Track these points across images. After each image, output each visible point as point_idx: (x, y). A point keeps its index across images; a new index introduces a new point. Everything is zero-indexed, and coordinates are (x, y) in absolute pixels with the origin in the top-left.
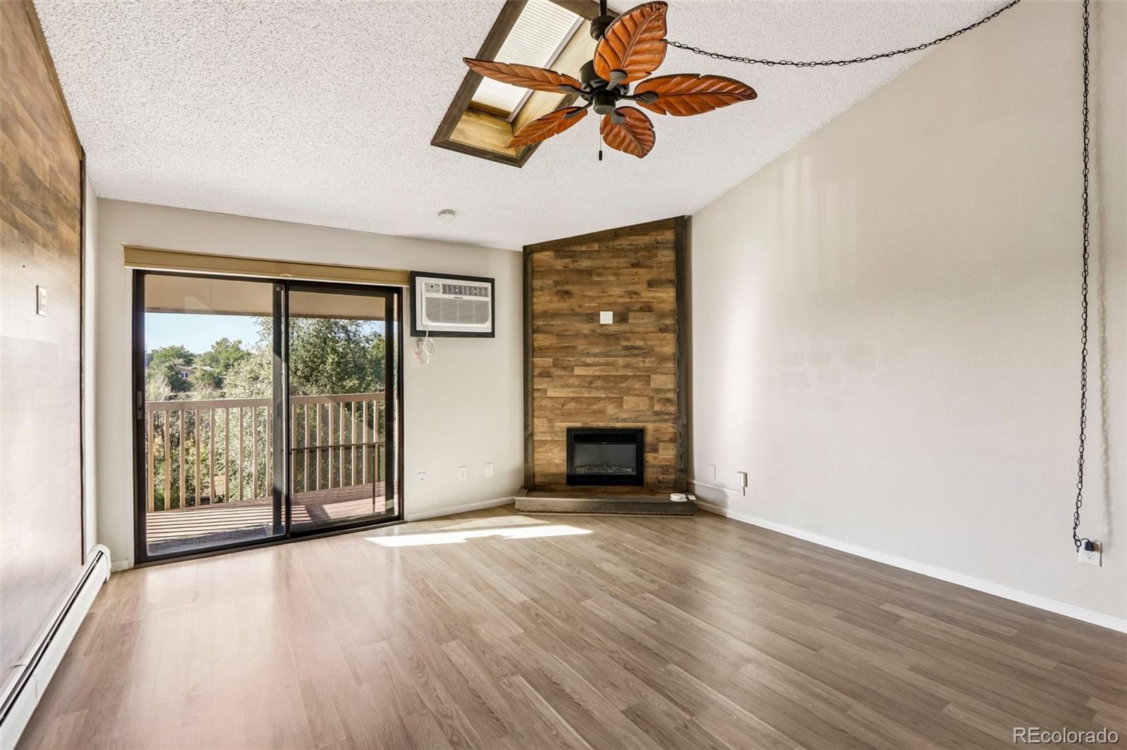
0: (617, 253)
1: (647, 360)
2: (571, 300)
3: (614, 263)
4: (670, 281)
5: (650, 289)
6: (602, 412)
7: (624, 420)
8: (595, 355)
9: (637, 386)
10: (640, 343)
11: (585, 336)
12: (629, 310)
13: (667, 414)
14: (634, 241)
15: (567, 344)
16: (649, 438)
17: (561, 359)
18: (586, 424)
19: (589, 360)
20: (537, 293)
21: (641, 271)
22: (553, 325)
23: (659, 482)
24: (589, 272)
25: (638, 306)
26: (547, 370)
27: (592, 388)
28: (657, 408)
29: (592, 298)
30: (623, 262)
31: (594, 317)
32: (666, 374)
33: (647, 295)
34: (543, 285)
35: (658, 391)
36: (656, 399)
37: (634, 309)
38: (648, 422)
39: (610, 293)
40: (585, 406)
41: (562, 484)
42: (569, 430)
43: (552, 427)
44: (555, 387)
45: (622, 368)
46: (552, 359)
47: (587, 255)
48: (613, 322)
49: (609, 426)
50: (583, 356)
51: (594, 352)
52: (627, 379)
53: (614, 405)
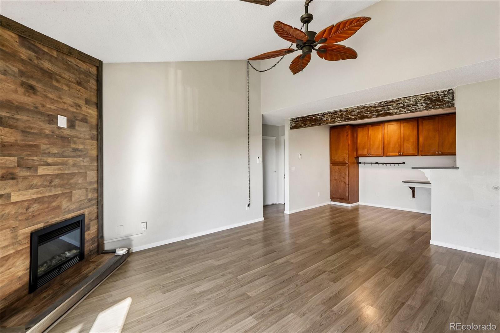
1: (85, 160)
2: (35, 97)
3: (66, 75)
4: (94, 103)
5: (86, 105)
6: (59, 207)
7: (73, 211)
8: (54, 155)
9: (80, 181)
10: (81, 147)
11: (47, 136)
12: (75, 118)
13: (94, 200)
14: (78, 63)
15: (31, 143)
16: (86, 220)
17: (26, 158)
18: (48, 222)
19: (50, 160)
21: (82, 90)
22: (17, 119)
23: (91, 251)
24: (50, 75)
25: (81, 116)
26: (10, 171)
27: (52, 186)
28: (90, 196)
29: (52, 101)
30: (72, 77)
31: (53, 120)
32: (93, 170)
33: (85, 109)
35: (90, 183)
36: (89, 189)
37: (78, 118)
38: (85, 208)
39: (64, 100)
40: (46, 206)
41: (24, 296)
42: (32, 234)
43: (16, 237)
44: (19, 190)
45: (72, 166)
46: (16, 158)
47: (48, 57)
48: (67, 127)
49: (63, 219)
50: (45, 155)
51: (54, 152)
52: (74, 176)
53: (66, 200)
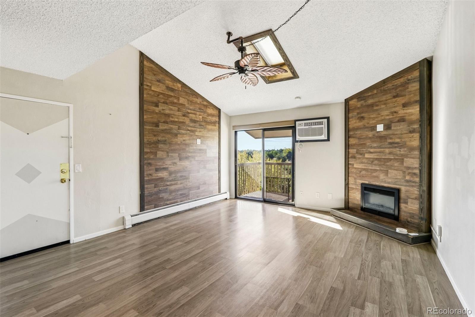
0: (385, 92)
1: (402, 150)
2: (364, 121)
3: (384, 98)
4: (416, 102)
5: (404, 109)
6: (377, 177)
7: (389, 183)
8: (375, 148)
9: (396, 164)
10: (398, 140)
11: (370, 138)
12: (392, 122)
13: (413, 182)
14: (395, 83)
15: (362, 143)
16: (403, 195)
17: (360, 150)
18: (370, 182)
19: (372, 150)
20: (350, 120)
21: (398, 99)
22: (356, 134)
23: (408, 222)
24: (372, 105)
25: (397, 119)
26: (354, 155)
27: (373, 164)
28: (408, 178)
29: (374, 119)
30: (389, 96)
31: (374, 128)
32: (413, 158)
33: (402, 112)
34: (352, 115)
35: (408, 168)
36: (407, 173)
37: (394, 121)
38: (402, 185)
39: (382, 114)
40: (369, 173)
41: (359, 210)
42: (362, 184)
43: (356, 182)
44: (357, 163)
45: (388, 154)
46: (356, 150)
47: (371, 97)
48: (384, 130)
49: (381, 185)
50: (369, 148)
51: (374, 146)
52: (390, 161)
53: (384, 174)
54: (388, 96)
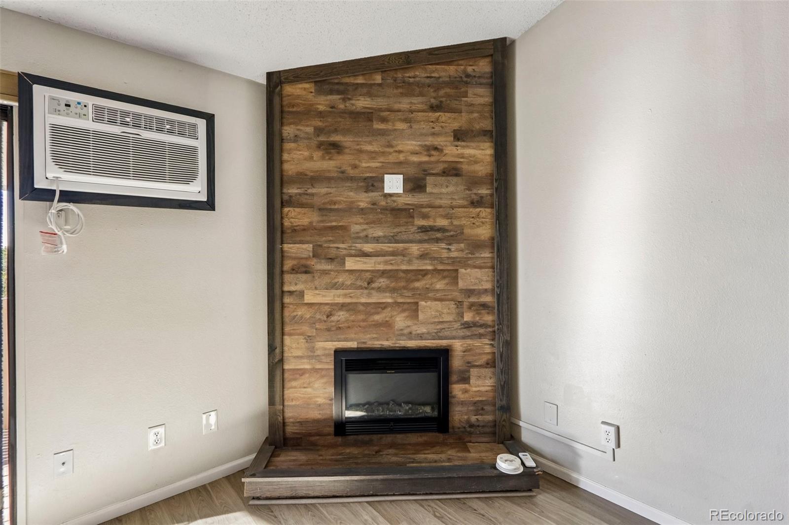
0: (409, 89)
1: (453, 247)
2: (341, 157)
3: (404, 104)
4: (485, 133)
5: (456, 143)
6: (388, 324)
7: (421, 337)
8: (377, 240)
9: (440, 285)
10: (442, 222)
11: (362, 211)
12: (426, 173)
13: (481, 326)
14: (434, 72)
15: (334, 224)
16: (457, 363)
17: (325, 245)
18: (364, 343)
19: (368, 248)
20: (288, 146)
21: (444, 116)
22: (312, 195)
23: (471, 426)
24: (368, 116)
25: (441, 167)
26: (303, 262)
27: (373, 289)
28: (468, 317)
29: (373, 155)
30: (418, 102)
31: (374, 183)
32: (480, 268)
33: (452, 151)
34: (298, 133)
35: (470, 292)
36: (466, 304)
37: (434, 172)
38: (454, 338)
39: (399, 148)
40: (361, 317)
41: (329, 434)
42: (338, 352)
43: (313, 349)
44: (316, 288)
45: (417, 258)
46: (311, 246)
47: (365, 90)
48: (403, 191)
49: (397, 345)
50: (358, 241)
51: (375, 235)
52: (424, 276)
53: (406, 314)
54: (415, 100)
